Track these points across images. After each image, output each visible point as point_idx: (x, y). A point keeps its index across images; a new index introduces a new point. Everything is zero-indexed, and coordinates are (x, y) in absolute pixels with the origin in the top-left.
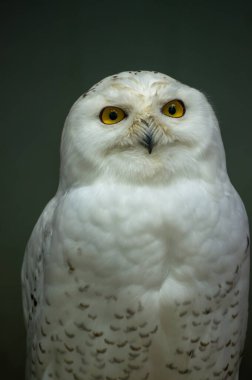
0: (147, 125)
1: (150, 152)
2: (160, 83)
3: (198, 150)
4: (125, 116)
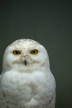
0: (25, 57)
1: (26, 65)
2: (31, 44)
3: (41, 64)
4: (20, 53)
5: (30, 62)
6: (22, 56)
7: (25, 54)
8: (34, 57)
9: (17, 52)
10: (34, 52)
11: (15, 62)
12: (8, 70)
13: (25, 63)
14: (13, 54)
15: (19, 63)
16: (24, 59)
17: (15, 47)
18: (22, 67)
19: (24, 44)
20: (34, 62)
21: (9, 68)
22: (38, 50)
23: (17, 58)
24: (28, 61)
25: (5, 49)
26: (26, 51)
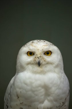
0: (39, 58)
1: (39, 66)
2: (45, 45)
3: (54, 65)
4: (34, 54)
5: (44, 63)
6: (36, 57)
7: (39, 56)
8: (48, 58)
9: (30, 53)
10: (48, 53)
11: (29, 63)
12: (22, 72)
13: (39, 64)
14: (26, 55)
15: (33, 64)
16: (37, 60)
17: (29, 48)
18: (35, 68)
19: (38, 45)
20: (48, 63)
21: (23, 69)
22: (52, 51)
23: (31, 59)
24: (41, 62)
25: (19, 50)
26: (40, 52)
